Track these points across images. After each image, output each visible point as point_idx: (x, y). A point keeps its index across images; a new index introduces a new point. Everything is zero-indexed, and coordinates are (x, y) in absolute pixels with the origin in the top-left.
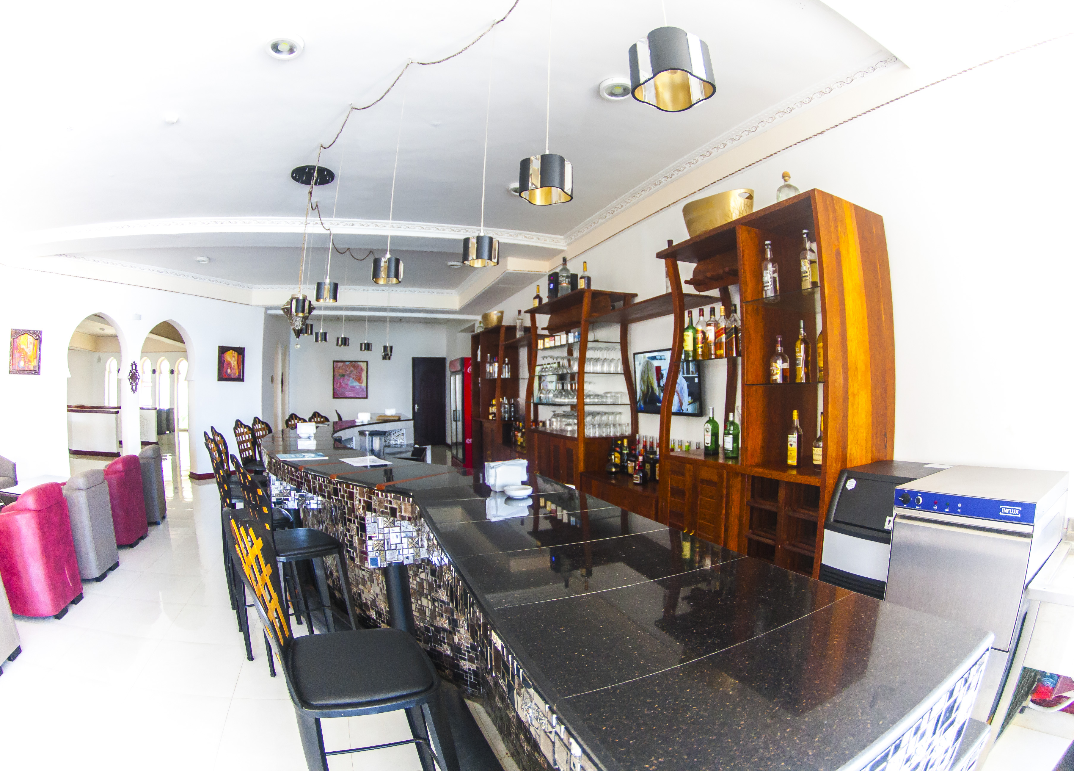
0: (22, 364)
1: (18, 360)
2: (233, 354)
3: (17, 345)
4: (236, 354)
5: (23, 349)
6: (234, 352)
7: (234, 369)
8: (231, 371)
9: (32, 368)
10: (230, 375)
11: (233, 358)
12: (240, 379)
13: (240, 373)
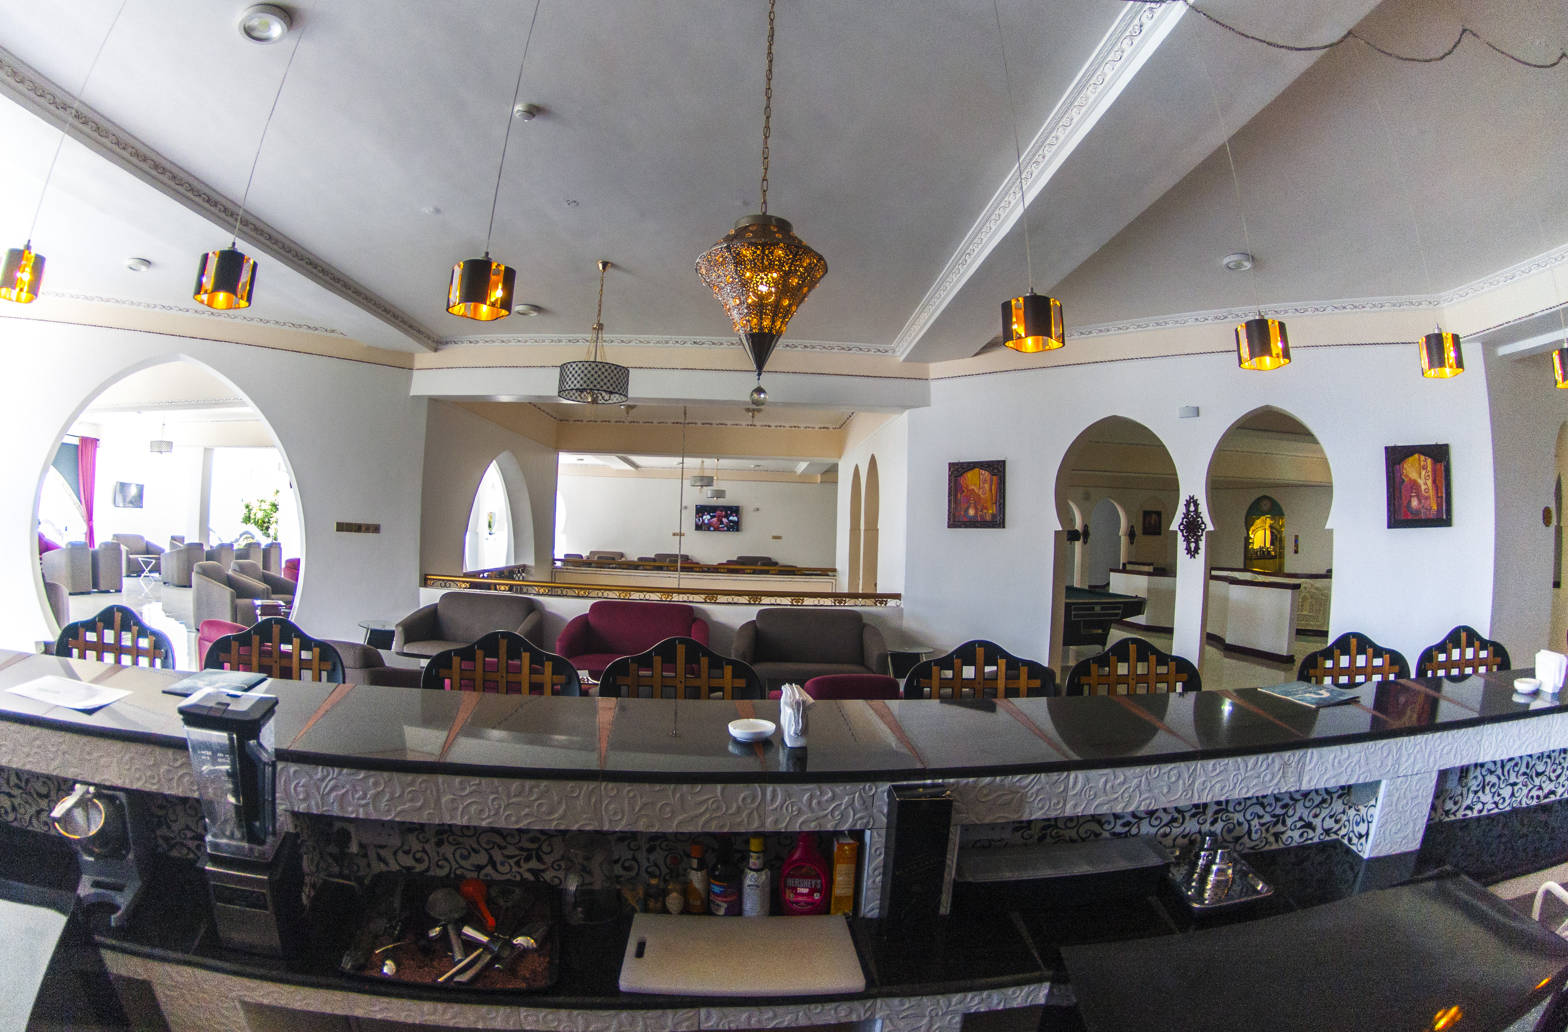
0: (971, 512)
1: (964, 506)
2: (1422, 463)
3: (962, 486)
4: (1429, 461)
5: (973, 490)
6: (1423, 458)
7: (1427, 498)
8: (1420, 502)
9: (988, 518)
10: (1418, 512)
11: (1423, 472)
12: (1443, 519)
13: (1439, 505)
